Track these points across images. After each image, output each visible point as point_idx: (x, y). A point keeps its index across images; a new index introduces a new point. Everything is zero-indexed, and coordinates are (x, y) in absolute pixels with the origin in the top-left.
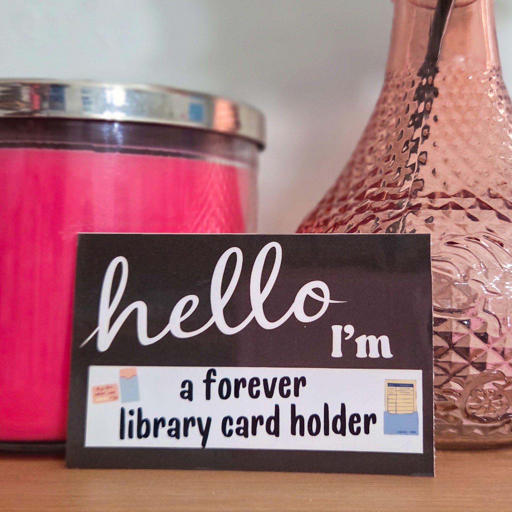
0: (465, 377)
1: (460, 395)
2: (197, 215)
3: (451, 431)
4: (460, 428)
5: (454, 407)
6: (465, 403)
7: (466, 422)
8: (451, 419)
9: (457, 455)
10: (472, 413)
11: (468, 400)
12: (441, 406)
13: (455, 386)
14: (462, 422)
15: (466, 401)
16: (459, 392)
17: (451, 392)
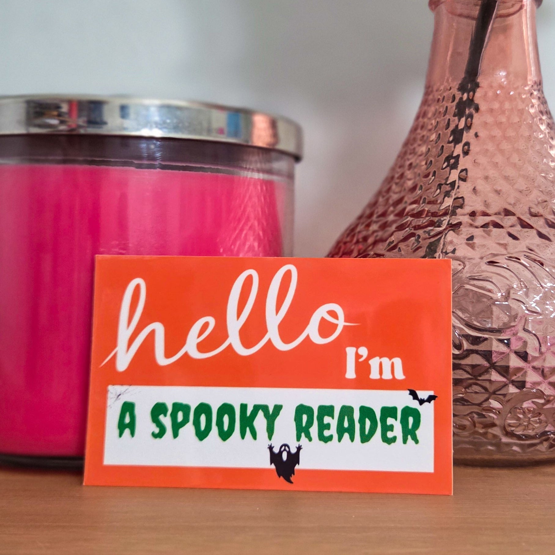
0: (504, 395)
1: (499, 412)
2: (235, 229)
3: (490, 447)
4: (498, 445)
5: (493, 425)
6: (505, 421)
7: (505, 440)
8: (490, 436)
9: (496, 472)
10: (511, 430)
11: (507, 418)
12: (480, 423)
13: (495, 404)
14: (501, 439)
15: (505, 419)
16: (498, 410)
17: (491, 410)
